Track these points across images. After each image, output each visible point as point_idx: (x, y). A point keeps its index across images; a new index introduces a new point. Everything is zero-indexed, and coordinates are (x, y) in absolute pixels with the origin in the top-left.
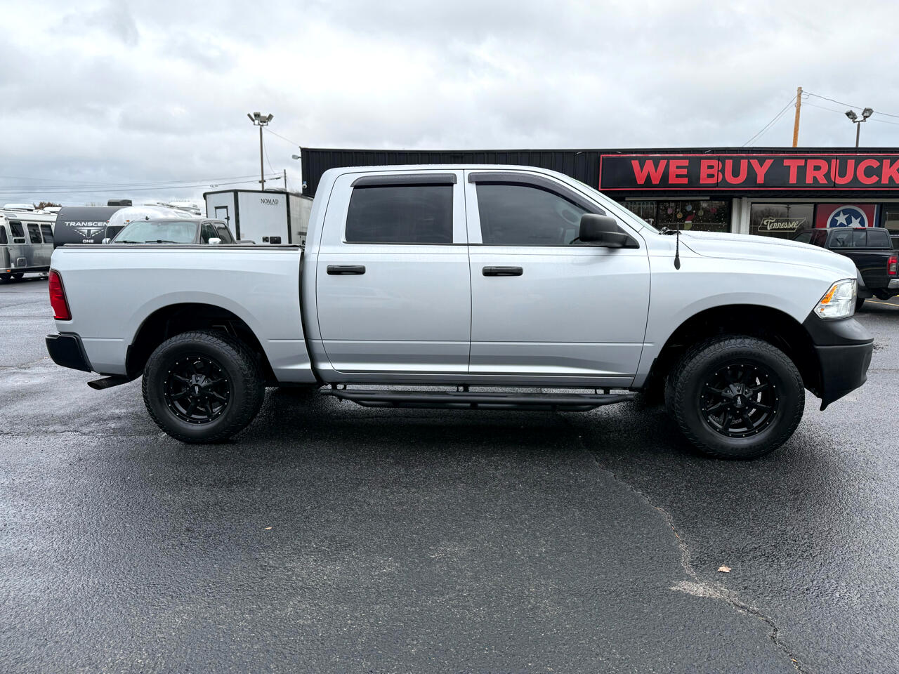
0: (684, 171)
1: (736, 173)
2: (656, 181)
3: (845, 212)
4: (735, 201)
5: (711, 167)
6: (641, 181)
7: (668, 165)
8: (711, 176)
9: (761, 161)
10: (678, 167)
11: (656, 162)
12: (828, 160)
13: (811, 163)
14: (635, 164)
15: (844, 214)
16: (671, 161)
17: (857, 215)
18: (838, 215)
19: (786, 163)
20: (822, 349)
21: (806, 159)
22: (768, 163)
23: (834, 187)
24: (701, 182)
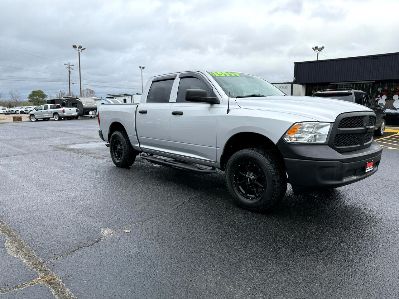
20: (287, 160)
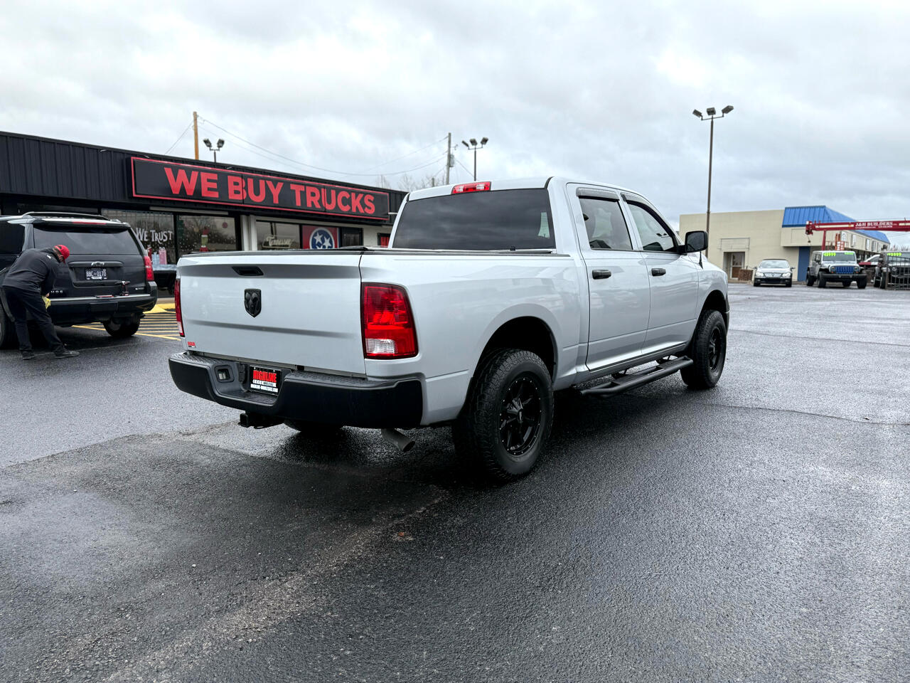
0: (215, 185)
1: (257, 193)
2: (190, 193)
3: (321, 233)
4: (244, 218)
5: (236, 184)
6: (176, 191)
7: (199, 177)
8: (237, 192)
9: (275, 183)
10: (209, 180)
11: (189, 172)
12: (319, 188)
13: (309, 190)
14: (169, 172)
15: (320, 235)
16: (201, 173)
17: (328, 236)
18: (315, 235)
19: (293, 187)
21: (305, 185)
22: (280, 185)
23: (325, 212)
24: (230, 198)
